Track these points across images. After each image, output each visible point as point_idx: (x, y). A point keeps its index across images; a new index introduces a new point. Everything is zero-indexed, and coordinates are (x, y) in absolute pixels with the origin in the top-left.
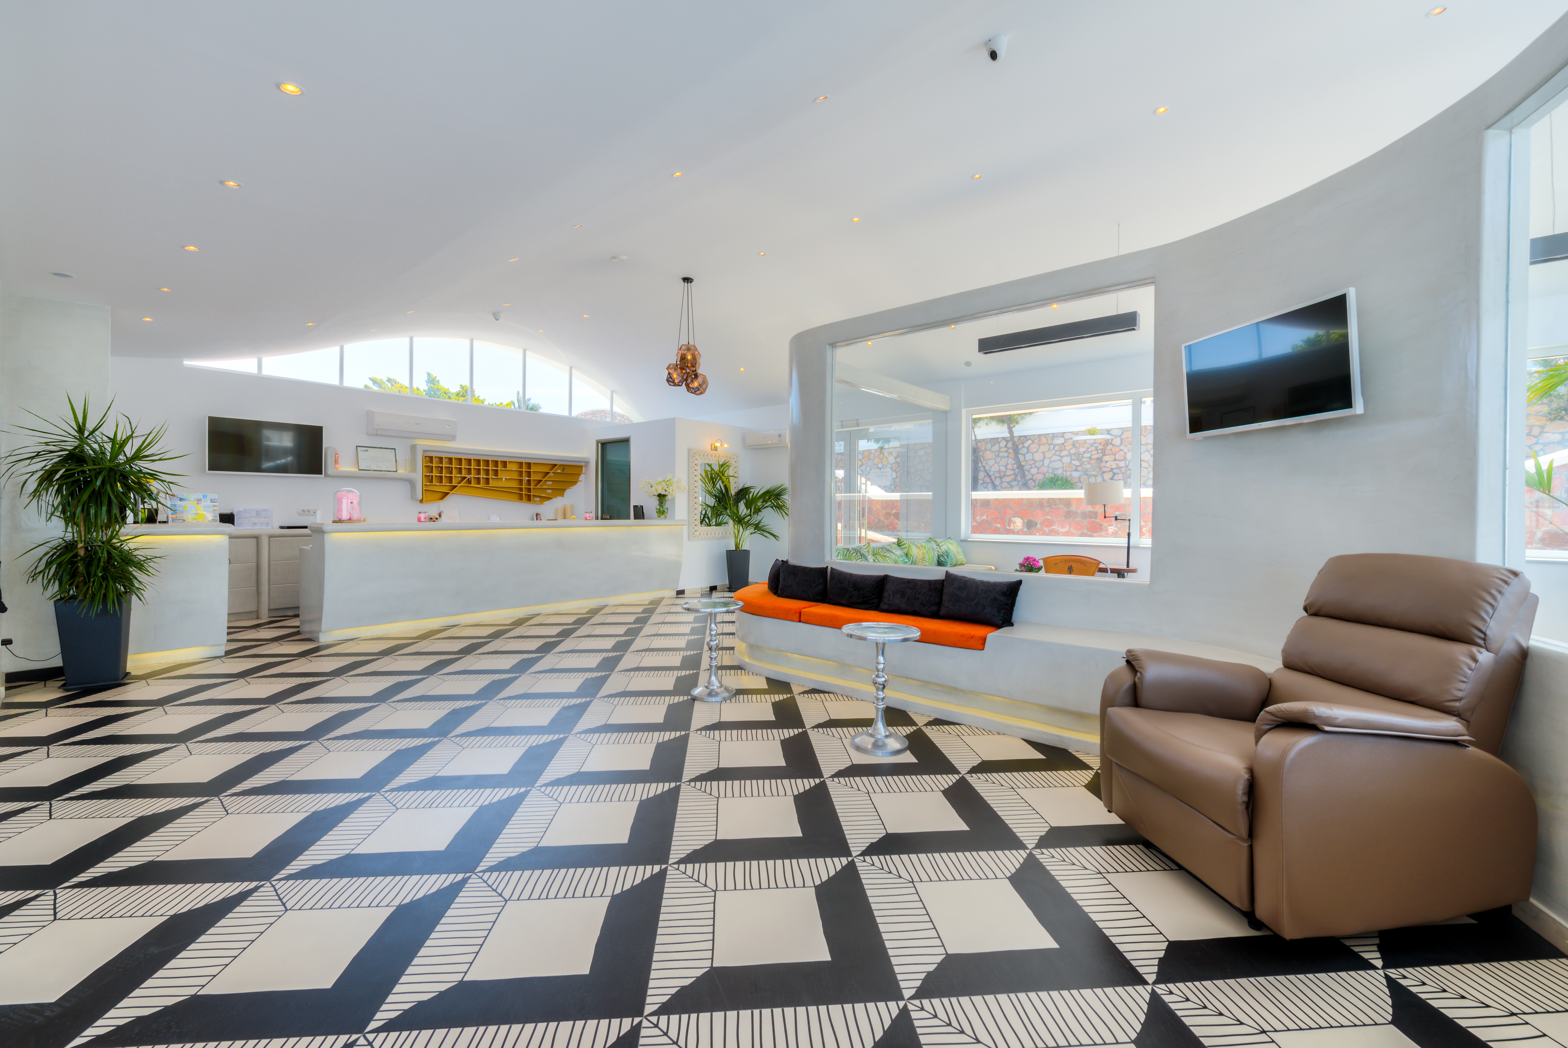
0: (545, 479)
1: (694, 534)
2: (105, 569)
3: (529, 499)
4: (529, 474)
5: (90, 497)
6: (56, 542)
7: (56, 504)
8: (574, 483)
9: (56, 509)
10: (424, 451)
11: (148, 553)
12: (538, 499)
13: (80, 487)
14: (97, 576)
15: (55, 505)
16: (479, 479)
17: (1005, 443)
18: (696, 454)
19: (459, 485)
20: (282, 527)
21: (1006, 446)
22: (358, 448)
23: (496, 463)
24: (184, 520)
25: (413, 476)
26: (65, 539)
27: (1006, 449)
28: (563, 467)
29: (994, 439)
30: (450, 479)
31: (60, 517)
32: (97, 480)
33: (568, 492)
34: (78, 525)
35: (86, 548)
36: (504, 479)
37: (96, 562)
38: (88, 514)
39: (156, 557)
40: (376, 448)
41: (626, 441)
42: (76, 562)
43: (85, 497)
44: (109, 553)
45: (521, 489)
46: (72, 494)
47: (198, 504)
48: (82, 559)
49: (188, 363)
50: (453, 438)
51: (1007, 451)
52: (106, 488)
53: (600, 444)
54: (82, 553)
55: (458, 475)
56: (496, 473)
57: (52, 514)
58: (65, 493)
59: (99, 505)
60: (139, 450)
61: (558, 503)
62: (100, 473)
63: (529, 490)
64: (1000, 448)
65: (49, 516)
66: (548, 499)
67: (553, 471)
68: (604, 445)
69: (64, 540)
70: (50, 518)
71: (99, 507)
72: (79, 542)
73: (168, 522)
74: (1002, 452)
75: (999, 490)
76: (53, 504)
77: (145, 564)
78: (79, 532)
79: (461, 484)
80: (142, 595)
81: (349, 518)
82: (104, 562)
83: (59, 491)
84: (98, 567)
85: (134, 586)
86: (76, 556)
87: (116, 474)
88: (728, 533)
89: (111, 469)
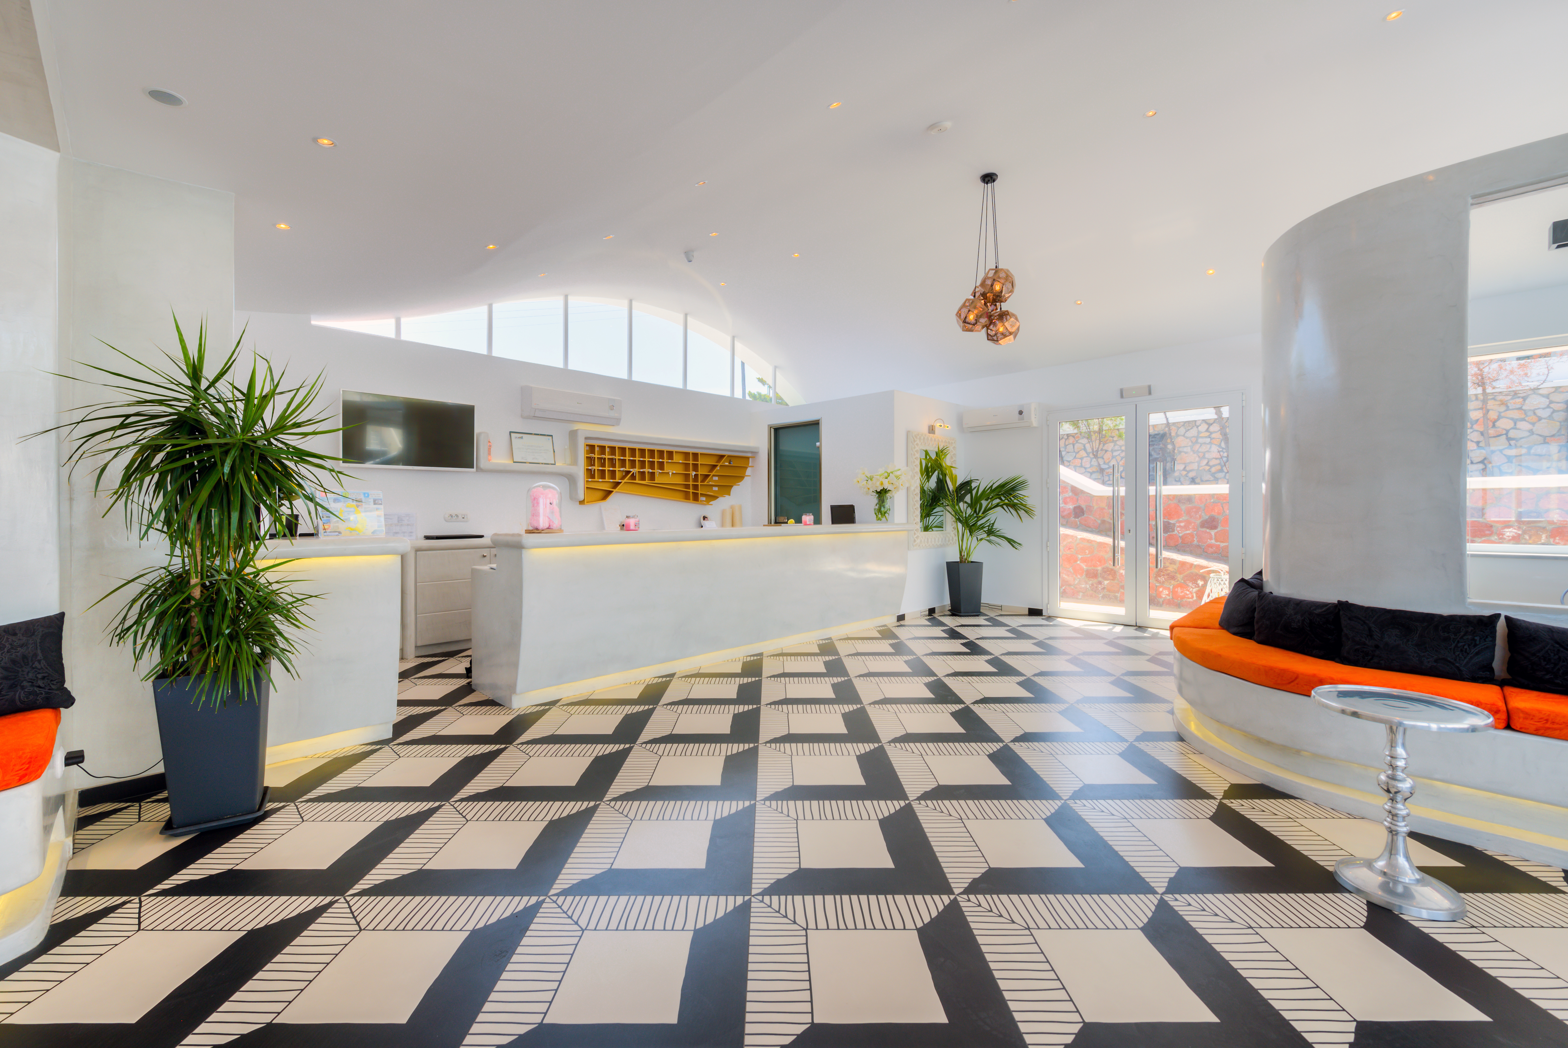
0: (713, 473)
1: (915, 541)
2: (234, 621)
3: (696, 498)
4: (696, 467)
5: (211, 496)
6: (156, 574)
7: (155, 509)
8: (741, 478)
9: (155, 516)
10: (586, 438)
11: (295, 588)
12: (704, 499)
13: (193, 478)
14: (223, 634)
15: (154, 511)
16: (644, 473)
17: (1206, 426)
18: (916, 438)
19: (623, 481)
20: (428, 538)
21: (1207, 430)
22: (512, 434)
23: (661, 453)
24: (340, 533)
25: (573, 469)
26: (170, 568)
27: (1207, 434)
28: (731, 458)
29: (1189, 422)
30: (613, 474)
31: (162, 531)
32: (223, 465)
33: (735, 489)
34: (190, 546)
35: (203, 586)
36: (670, 473)
37: (219, 608)
38: (208, 525)
39: (311, 596)
40: (531, 434)
41: (814, 426)
42: (188, 610)
43: (204, 494)
44: (239, 591)
45: (687, 486)
46: (181, 491)
47: (358, 506)
48: (199, 604)
49: (319, 322)
50: (616, 422)
51: (1209, 437)
52: (238, 478)
53: (772, 430)
54: (197, 593)
55: (622, 469)
56: (661, 466)
57: (149, 526)
58: (169, 488)
59: (226, 509)
60: (283, 417)
61: (724, 503)
62: (226, 453)
63: (696, 487)
64: (1199, 432)
65: (144, 528)
66: (715, 498)
67: (721, 464)
68: (778, 431)
69: (169, 571)
70: (146, 532)
71: (226, 514)
72: (193, 575)
73: (317, 534)
74: (1202, 437)
75: (1199, 484)
76: (151, 509)
77: (294, 609)
78: (193, 556)
79: (625, 480)
80: (290, 661)
81: (547, 526)
82: (232, 609)
83: (160, 485)
84: (223, 616)
85: (276, 646)
86: (188, 599)
87: (252, 454)
88: (947, 539)
89: (244, 447)
